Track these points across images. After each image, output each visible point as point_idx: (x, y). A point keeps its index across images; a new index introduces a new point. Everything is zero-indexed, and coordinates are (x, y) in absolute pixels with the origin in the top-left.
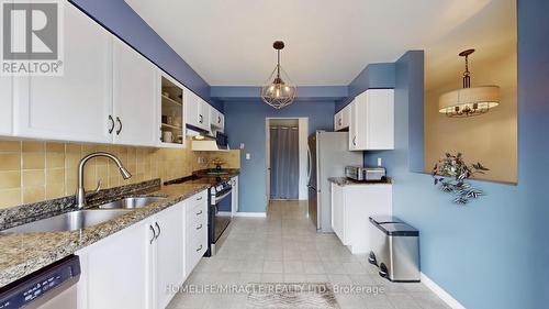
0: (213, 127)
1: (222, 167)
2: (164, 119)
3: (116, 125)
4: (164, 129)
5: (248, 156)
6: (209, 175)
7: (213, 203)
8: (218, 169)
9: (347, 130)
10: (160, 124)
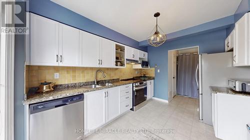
0: (140, 59)
1: (146, 76)
2: (117, 58)
3: (100, 62)
4: (116, 62)
5: (159, 71)
6: (140, 79)
7: (134, 90)
8: (145, 76)
9: (232, 50)
10: (115, 60)
